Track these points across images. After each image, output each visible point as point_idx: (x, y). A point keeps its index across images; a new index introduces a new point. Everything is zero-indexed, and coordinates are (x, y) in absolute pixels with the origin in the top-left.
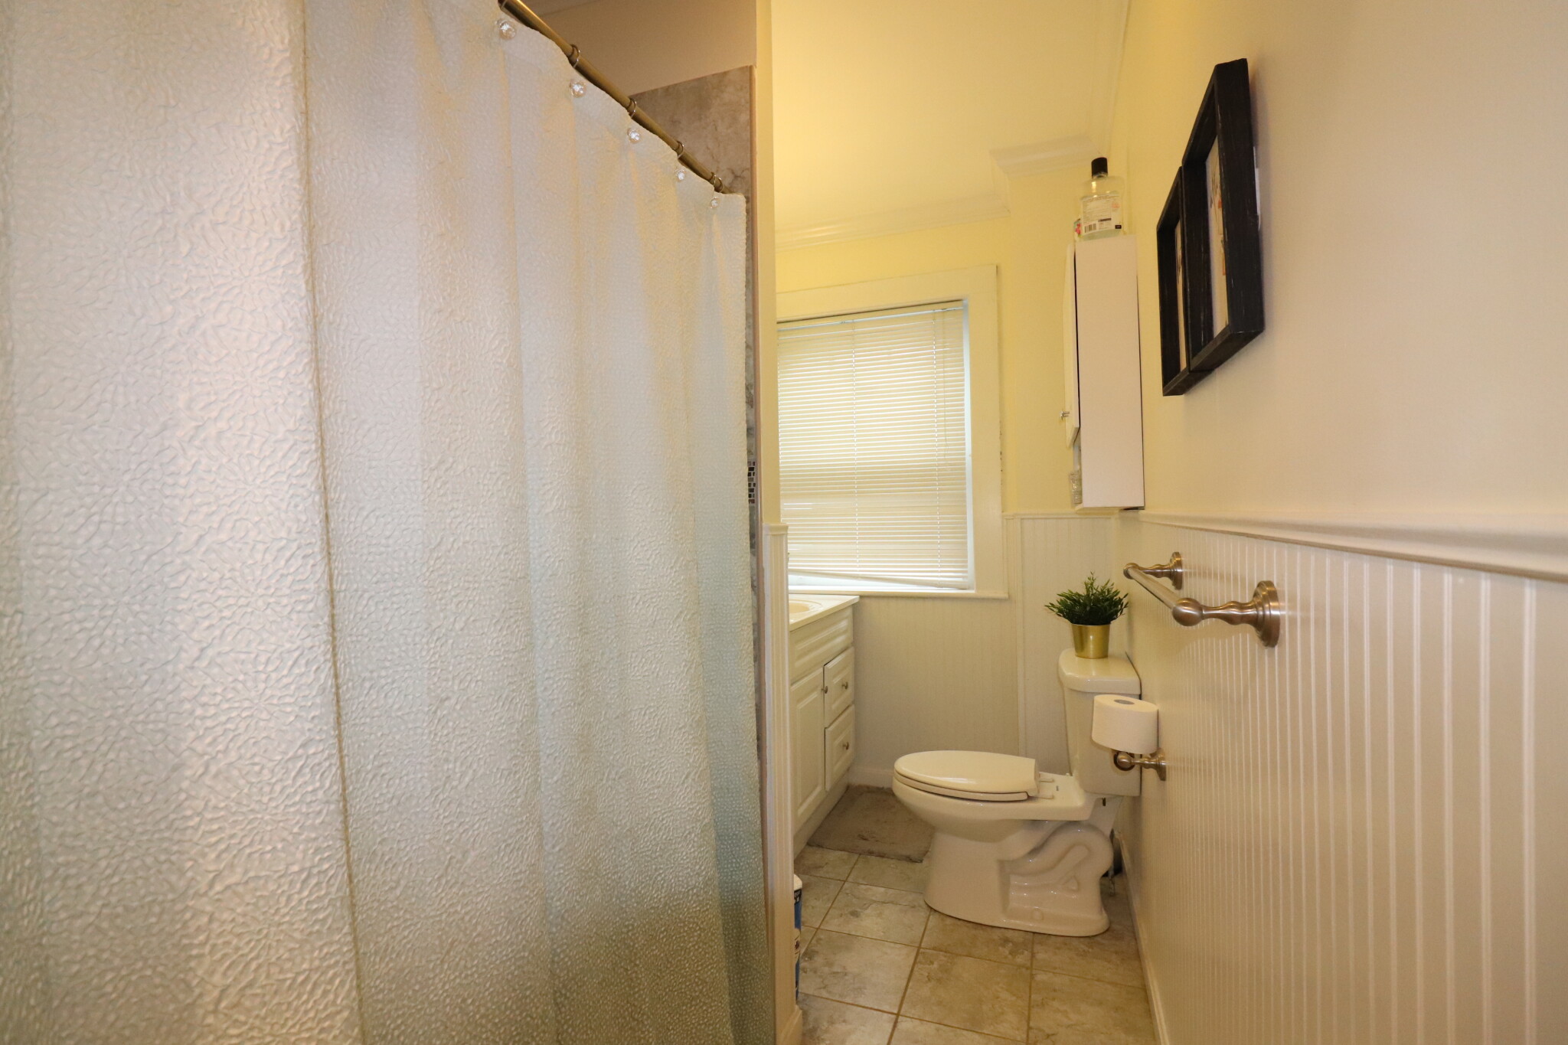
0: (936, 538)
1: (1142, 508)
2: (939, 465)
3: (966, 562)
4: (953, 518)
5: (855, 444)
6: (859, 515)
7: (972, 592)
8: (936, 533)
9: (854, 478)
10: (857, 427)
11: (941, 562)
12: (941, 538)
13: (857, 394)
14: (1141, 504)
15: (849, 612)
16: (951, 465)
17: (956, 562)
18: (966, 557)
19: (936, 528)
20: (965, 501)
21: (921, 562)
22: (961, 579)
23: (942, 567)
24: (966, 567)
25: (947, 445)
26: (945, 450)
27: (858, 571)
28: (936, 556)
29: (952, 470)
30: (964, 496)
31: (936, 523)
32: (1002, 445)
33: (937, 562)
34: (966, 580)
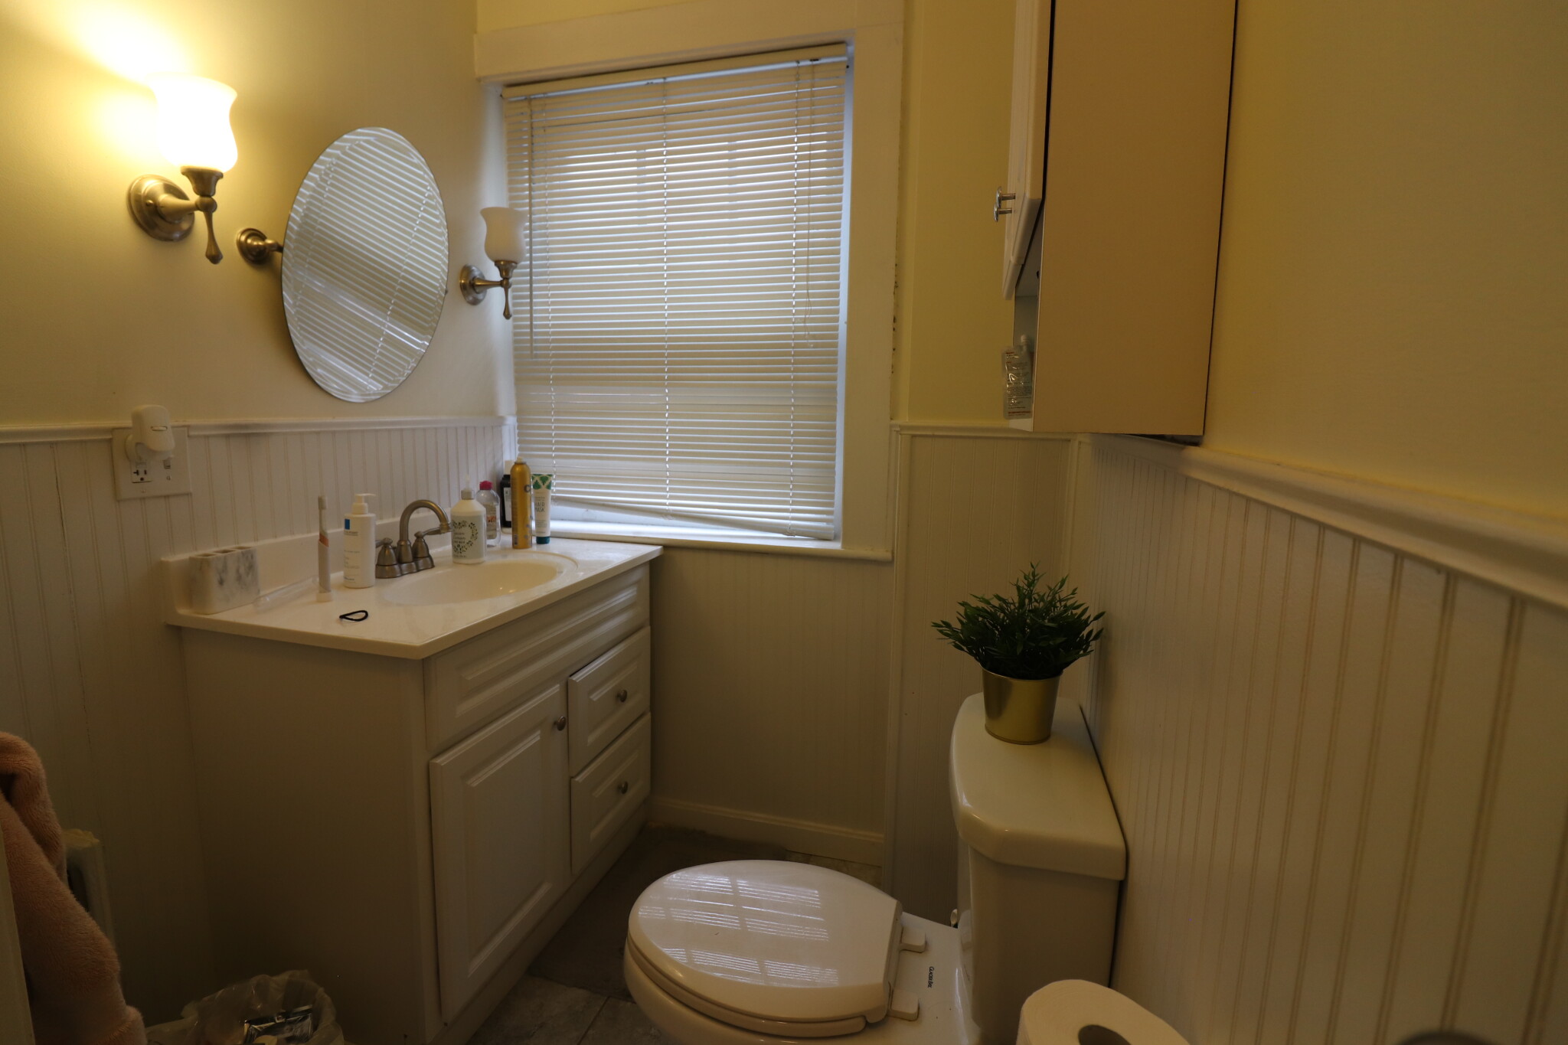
0: (787, 457)
1: (1195, 442)
2: (797, 337)
3: (832, 497)
4: (816, 427)
5: (666, 297)
6: (670, 416)
7: (835, 546)
8: (788, 449)
9: (662, 355)
10: (669, 268)
11: (794, 495)
12: (795, 457)
13: (670, 211)
14: (1195, 431)
15: (642, 575)
16: (814, 337)
17: (815, 496)
18: (833, 489)
19: (788, 442)
20: (835, 400)
21: (765, 494)
22: (823, 525)
23: (794, 503)
24: (831, 505)
25: (809, 304)
26: (806, 312)
27: (668, 503)
28: (786, 487)
29: (816, 346)
30: (833, 390)
31: (787, 434)
32: (897, 306)
33: (787, 495)
34: (831, 526)
